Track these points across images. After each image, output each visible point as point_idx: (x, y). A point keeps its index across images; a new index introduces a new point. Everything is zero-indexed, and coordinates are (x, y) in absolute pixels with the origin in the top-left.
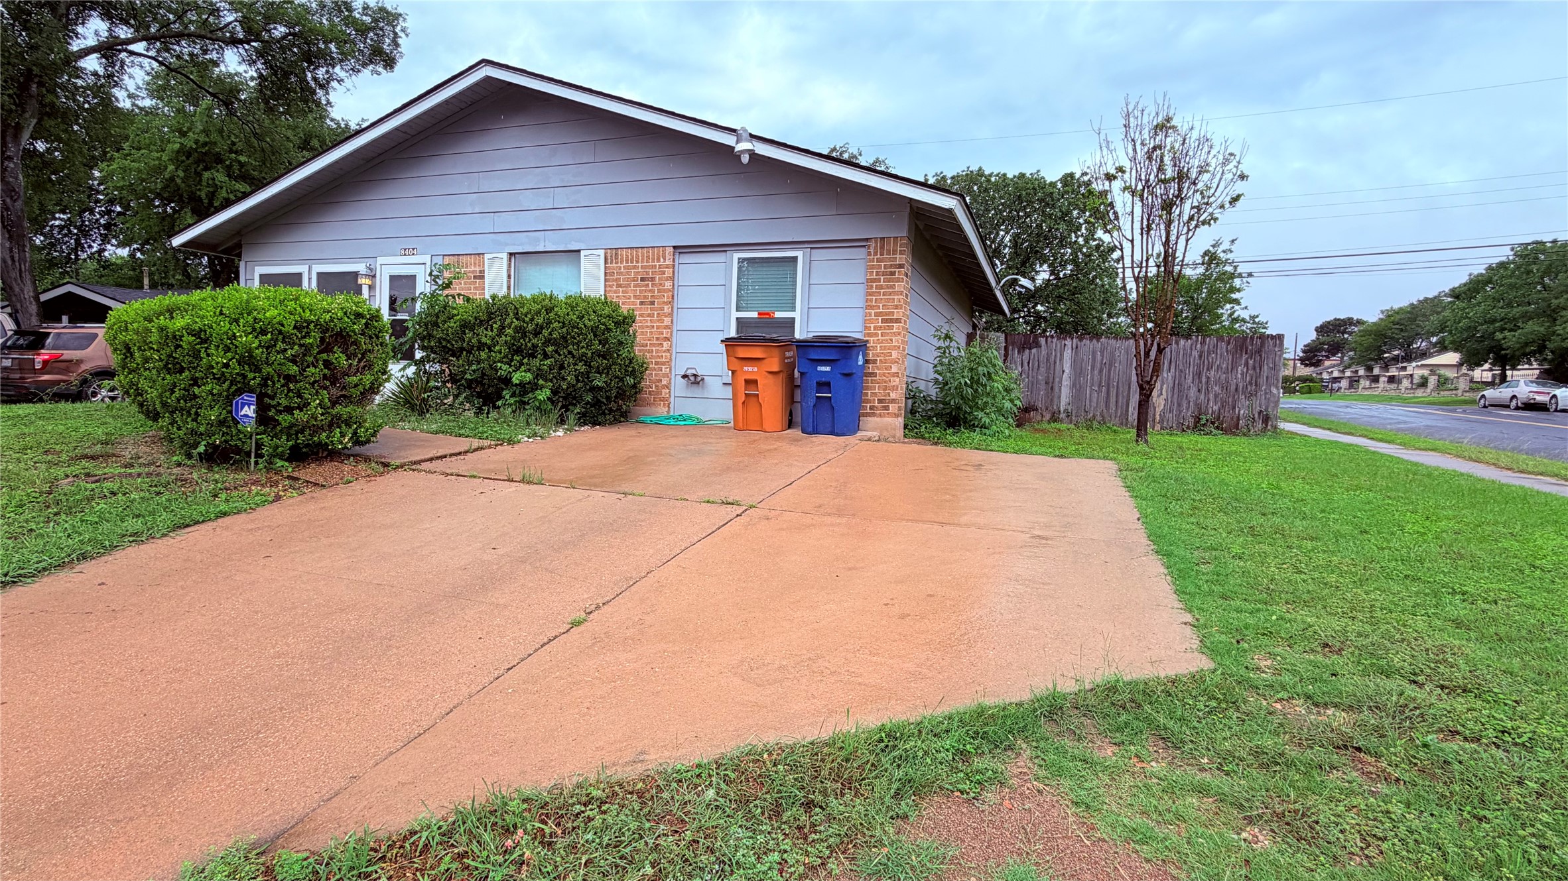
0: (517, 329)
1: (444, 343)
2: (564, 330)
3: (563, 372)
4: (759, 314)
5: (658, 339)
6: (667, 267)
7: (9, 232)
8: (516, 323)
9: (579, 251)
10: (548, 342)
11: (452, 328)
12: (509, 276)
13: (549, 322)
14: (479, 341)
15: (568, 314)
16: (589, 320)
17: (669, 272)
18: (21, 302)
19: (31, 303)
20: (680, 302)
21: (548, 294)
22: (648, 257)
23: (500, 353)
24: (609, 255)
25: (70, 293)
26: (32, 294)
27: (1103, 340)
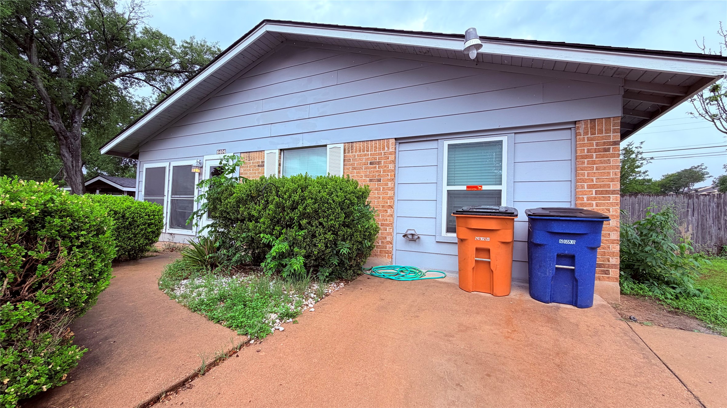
0: (278, 205)
1: (225, 215)
2: (316, 205)
3: (314, 240)
4: (468, 187)
5: (383, 207)
6: (391, 153)
7: (72, 154)
8: (277, 199)
9: (326, 146)
10: (303, 215)
11: (230, 203)
12: (280, 165)
13: (303, 199)
14: (249, 214)
15: (319, 192)
16: (337, 196)
17: (391, 158)
18: (75, 185)
19: (80, 185)
20: (399, 180)
21: (304, 175)
22: (376, 147)
23: (264, 223)
24: (347, 147)
25: (99, 180)
26: (80, 181)
27: (639, 196)
